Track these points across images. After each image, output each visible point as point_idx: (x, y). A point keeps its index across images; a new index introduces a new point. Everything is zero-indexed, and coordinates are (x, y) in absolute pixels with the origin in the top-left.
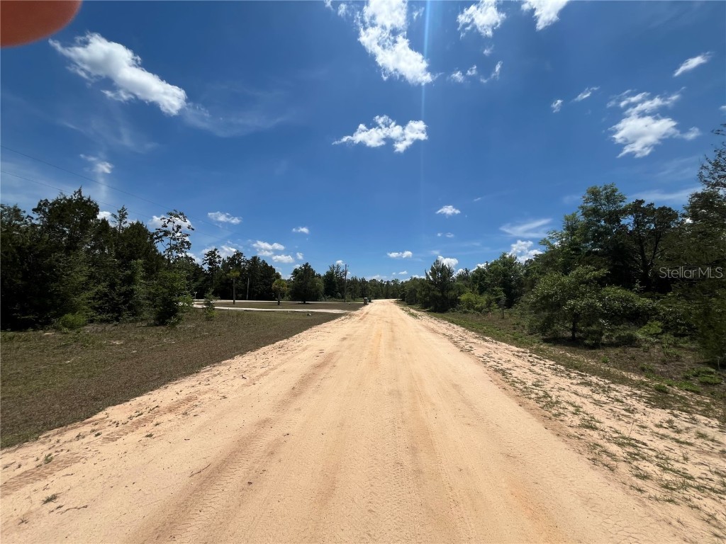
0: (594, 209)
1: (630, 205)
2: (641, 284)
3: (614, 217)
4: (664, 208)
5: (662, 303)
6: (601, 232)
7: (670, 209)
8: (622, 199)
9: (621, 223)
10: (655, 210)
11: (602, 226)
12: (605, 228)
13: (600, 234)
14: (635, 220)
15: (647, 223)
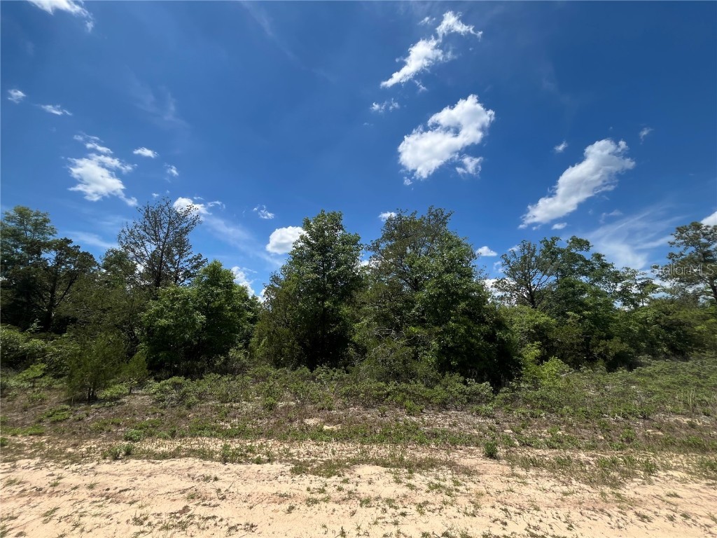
0: (15, 231)
1: (57, 241)
2: (39, 324)
3: (35, 248)
4: (86, 254)
5: (53, 344)
6: (13, 259)
7: (91, 256)
8: (53, 232)
9: (42, 256)
10: (79, 253)
11: (17, 253)
12: (21, 256)
13: (12, 262)
14: (57, 257)
15: (68, 262)
